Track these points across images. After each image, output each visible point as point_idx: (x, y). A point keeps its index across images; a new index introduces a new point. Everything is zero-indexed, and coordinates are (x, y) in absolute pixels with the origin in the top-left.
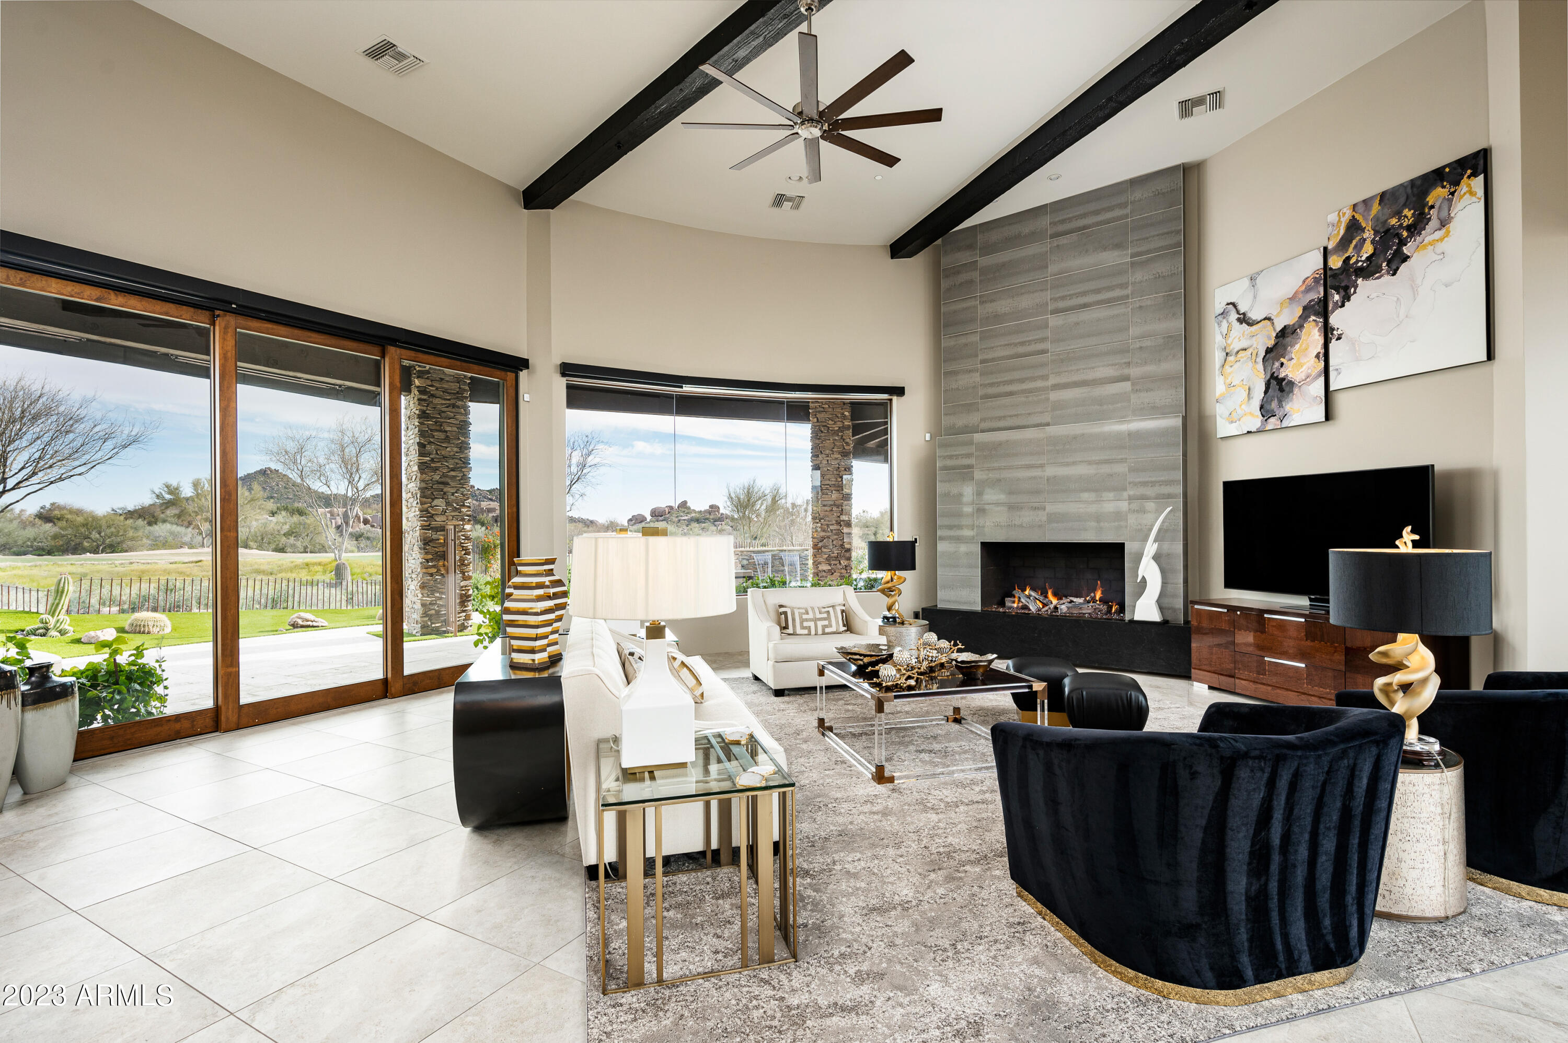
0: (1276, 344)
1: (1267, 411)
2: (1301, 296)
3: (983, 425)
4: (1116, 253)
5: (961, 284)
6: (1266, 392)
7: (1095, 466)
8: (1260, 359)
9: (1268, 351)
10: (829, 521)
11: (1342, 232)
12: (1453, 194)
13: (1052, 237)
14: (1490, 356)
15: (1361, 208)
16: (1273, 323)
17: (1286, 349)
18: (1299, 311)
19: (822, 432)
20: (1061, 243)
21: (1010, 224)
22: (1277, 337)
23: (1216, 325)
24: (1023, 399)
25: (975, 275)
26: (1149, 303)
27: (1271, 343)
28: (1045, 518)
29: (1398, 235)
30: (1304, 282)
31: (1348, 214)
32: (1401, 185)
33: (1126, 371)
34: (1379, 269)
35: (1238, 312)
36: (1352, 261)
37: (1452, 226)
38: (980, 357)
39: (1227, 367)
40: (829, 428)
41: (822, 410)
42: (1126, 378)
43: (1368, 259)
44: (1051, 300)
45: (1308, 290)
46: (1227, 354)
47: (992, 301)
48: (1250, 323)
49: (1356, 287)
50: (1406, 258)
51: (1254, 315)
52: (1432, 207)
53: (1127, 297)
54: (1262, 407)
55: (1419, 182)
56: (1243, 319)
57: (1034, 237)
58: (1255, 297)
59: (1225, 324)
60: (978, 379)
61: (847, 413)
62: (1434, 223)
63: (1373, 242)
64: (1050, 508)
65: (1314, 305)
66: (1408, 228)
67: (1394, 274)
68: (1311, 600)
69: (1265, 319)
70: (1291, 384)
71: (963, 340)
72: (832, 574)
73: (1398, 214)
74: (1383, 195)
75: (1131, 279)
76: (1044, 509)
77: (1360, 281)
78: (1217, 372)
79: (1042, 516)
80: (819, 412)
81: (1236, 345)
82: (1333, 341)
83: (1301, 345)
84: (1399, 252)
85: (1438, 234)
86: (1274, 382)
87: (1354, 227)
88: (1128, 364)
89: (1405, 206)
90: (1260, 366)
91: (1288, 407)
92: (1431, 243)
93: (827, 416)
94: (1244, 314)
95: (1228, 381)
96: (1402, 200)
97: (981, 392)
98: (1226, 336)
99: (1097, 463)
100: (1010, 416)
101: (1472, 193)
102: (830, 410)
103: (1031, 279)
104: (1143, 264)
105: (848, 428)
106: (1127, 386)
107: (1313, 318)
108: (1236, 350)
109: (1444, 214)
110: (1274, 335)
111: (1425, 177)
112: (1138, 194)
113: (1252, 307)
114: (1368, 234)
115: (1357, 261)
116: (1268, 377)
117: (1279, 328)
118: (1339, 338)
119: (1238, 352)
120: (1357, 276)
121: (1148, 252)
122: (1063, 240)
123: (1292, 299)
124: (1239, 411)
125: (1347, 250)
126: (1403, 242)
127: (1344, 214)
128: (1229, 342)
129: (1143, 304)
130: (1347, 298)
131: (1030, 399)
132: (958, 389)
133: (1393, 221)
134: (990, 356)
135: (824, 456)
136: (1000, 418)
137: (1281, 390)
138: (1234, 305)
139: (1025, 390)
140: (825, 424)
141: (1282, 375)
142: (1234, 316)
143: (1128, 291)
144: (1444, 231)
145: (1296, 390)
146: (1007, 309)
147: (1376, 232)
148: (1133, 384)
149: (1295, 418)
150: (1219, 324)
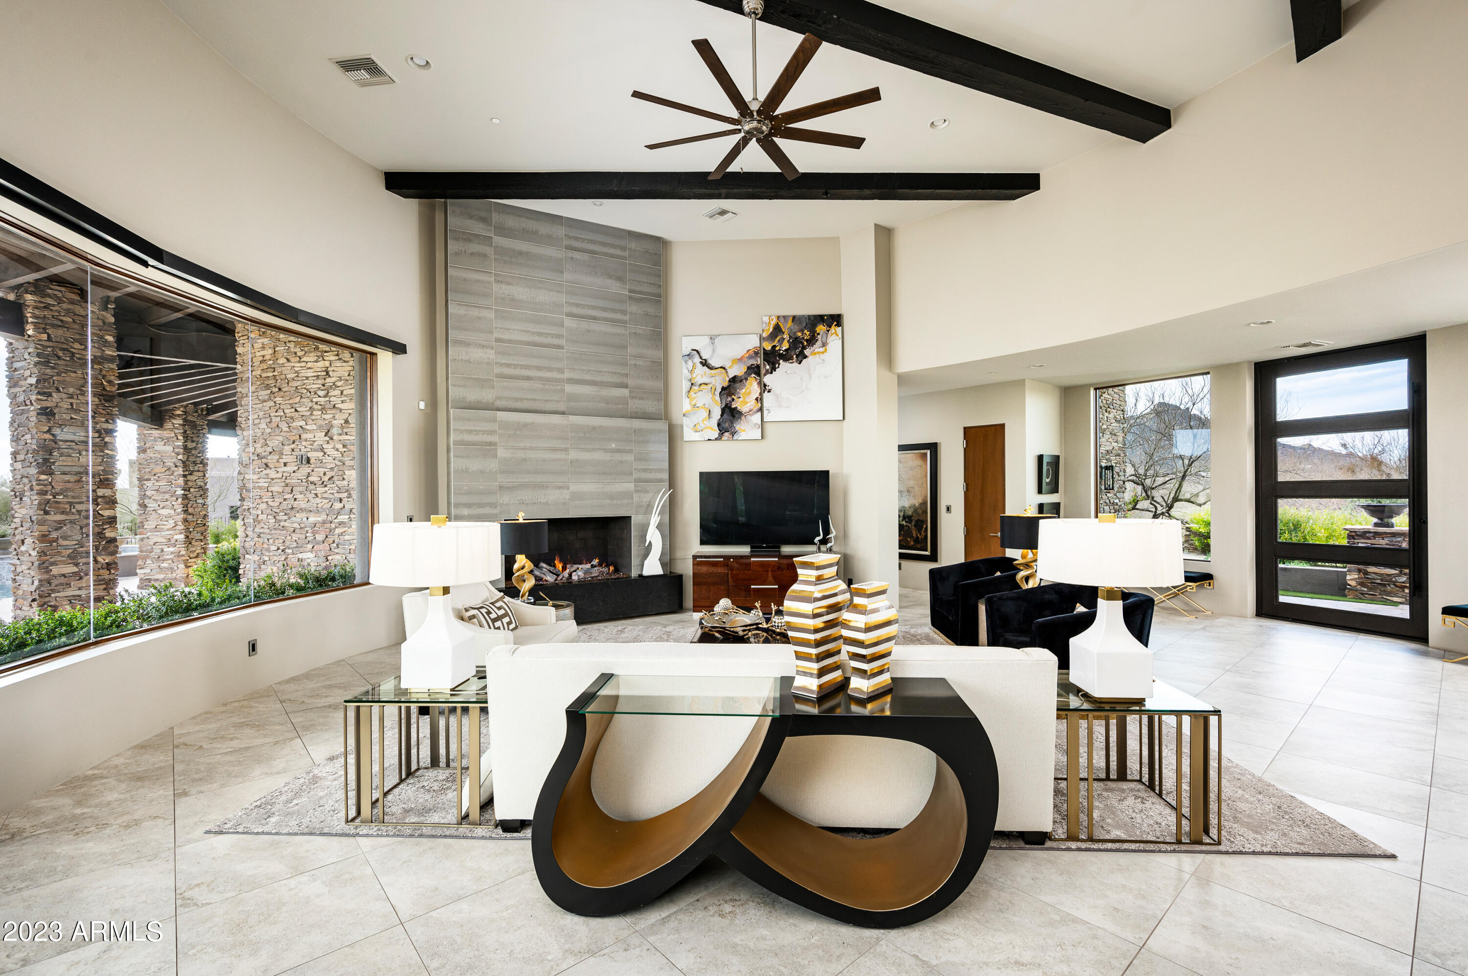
0: (729, 386)
1: (723, 428)
2: (746, 359)
3: (498, 403)
4: (618, 284)
5: (472, 254)
6: (722, 415)
7: (610, 454)
8: (717, 393)
9: (723, 389)
10: (73, 497)
11: (771, 330)
12: (828, 331)
13: (567, 247)
14: (844, 418)
15: (782, 319)
16: (727, 372)
17: (736, 390)
18: (744, 369)
19: (59, 358)
20: (574, 257)
21: (528, 218)
22: (729, 381)
23: (683, 362)
24: (540, 386)
25: (489, 251)
26: (641, 332)
27: (726, 384)
28: (568, 497)
29: (803, 344)
30: (748, 351)
31: (774, 321)
32: (804, 316)
33: (625, 380)
34: (791, 358)
35: (701, 358)
36: (777, 348)
37: (828, 347)
38: (496, 335)
39: (692, 393)
40: (73, 354)
41: (60, 324)
42: (625, 386)
43: (786, 350)
44: (566, 303)
45: (750, 357)
46: (692, 384)
47: (508, 284)
48: (711, 368)
49: (779, 364)
50: (806, 357)
51: (713, 362)
52: (819, 334)
53: (625, 322)
54: (719, 425)
55: (812, 318)
56: (705, 363)
57: (549, 240)
58: (714, 351)
59: (690, 362)
60: (493, 356)
61: (110, 338)
62: (819, 343)
63: (788, 341)
64: (574, 488)
65: (753, 368)
66: (807, 341)
67: (800, 363)
68: (751, 548)
69: (721, 367)
70: (740, 413)
71: (475, 312)
72: (81, 578)
73: (802, 331)
74: (794, 317)
75: (629, 310)
76: (568, 488)
77: (781, 361)
78: (684, 395)
79: (566, 495)
80: (54, 326)
81: (699, 380)
82: (766, 392)
83: (746, 391)
84: (802, 352)
85: (822, 350)
86: (727, 410)
87: (777, 330)
88: (626, 375)
89: (805, 327)
90: (718, 398)
91: (737, 427)
92: (819, 353)
93: (68, 335)
94: (705, 360)
95: (693, 403)
96: (804, 324)
97: (497, 370)
98: (691, 372)
99: (611, 452)
100: (527, 399)
101: (837, 335)
102: (76, 326)
103: (547, 277)
104: (639, 301)
105: (111, 360)
106: (625, 392)
107: (753, 375)
108: (699, 383)
109: (824, 340)
110: (728, 379)
111: (815, 316)
112: (633, 245)
113: (711, 357)
114: (786, 336)
115: (780, 350)
116: (723, 406)
117: (731, 376)
118: (769, 391)
119: (700, 385)
120: (780, 358)
121: (640, 293)
122: (578, 256)
123: (740, 360)
124: (702, 425)
125: (774, 342)
126: (804, 348)
127: (772, 320)
128: (694, 376)
129: (637, 332)
130: (774, 369)
131: (547, 387)
132: (469, 361)
133: (799, 334)
134: (507, 336)
135: (64, 396)
136: (517, 400)
137: (733, 416)
138: (697, 351)
139: (542, 378)
140: (65, 346)
141: (733, 406)
142: (697, 360)
143: (627, 318)
144: (824, 348)
145: (743, 417)
146: (524, 297)
147: (790, 337)
148: (630, 392)
149: (742, 435)
150: (686, 362)
